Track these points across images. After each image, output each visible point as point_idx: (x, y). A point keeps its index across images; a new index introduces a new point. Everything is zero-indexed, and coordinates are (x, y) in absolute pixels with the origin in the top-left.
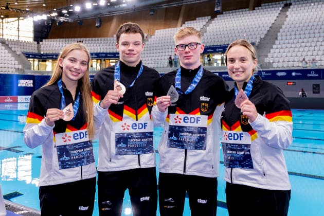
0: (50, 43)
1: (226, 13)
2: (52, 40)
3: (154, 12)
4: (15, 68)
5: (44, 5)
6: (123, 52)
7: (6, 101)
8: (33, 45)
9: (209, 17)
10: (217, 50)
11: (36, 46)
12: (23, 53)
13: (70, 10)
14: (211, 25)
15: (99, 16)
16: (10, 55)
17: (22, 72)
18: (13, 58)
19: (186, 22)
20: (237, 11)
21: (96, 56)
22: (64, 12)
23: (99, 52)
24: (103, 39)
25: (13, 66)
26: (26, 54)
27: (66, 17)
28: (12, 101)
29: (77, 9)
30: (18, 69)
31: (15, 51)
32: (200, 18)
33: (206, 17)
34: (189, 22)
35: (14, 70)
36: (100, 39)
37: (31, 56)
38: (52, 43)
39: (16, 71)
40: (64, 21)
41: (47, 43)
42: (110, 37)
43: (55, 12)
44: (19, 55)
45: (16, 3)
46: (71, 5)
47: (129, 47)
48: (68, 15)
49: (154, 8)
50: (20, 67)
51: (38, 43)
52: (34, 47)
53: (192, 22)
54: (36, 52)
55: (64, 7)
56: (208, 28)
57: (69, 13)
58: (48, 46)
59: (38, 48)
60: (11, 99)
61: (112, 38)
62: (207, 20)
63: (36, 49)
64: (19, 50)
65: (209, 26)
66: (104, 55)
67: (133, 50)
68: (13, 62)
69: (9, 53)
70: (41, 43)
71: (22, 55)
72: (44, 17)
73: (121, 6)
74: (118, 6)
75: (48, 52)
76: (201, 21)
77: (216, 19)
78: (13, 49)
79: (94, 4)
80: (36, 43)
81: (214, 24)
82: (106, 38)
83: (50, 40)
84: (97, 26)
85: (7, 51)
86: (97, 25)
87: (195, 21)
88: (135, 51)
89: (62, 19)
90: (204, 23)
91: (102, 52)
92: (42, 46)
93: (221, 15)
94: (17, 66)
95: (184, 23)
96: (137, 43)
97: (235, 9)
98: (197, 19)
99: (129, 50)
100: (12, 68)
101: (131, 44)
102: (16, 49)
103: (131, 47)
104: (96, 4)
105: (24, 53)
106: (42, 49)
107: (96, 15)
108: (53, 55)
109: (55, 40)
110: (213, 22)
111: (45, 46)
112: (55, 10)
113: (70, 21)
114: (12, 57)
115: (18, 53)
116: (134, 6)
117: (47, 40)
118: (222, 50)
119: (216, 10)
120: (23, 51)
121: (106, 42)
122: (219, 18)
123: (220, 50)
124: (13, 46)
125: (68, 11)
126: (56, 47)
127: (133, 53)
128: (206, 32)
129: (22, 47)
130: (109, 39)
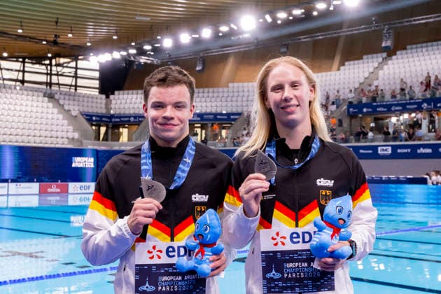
0: (125, 96)
1: (412, 49)
2: (130, 92)
3: (288, 48)
4: (68, 138)
5: (115, 37)
6: (154, 120)
7: (49, 190)
8: (99, 101)
9: (385, 55)
10: (393, 108)
11: (104, 101)
12: (81, 113)
13: (156, 45)
14: (385, 67)
15: (201, 54)
16: (61, 116)
17: (79, 144)
18: (66, 122)
19: (347, 63)
20: (430, 44)
21: (199, 119)
22: (147, 47)
23: (204, 111)
24: (211, 90)
25: (64, 134)
26: (87, 115)
27: (149, 56)
28: (59, 190)
29: (167, 43)
30: (73, 139)
31: (69, 111)
32: (370, 56)
33: (379, 55)
34: (352, 62)
35: (66, 141)
36: (206, 90)
37: (94, 118)
38: (130, 96)
39: (69, 143)
40: (145, 63)
41: (121, 97)
42: (223, 87)
43: (133, 47)
44: (76, 116)
45: (70, 35)
46: (159, 37)
47: (165, 112)
48: (152, 53)
49: (286, 43)
50: (76, 135)
51: (108, 97)
52: (101, 103)
53: (356, 62)
54: (104, 111)
55: (146, 39)
56: (381, 72)
57: (154, 50)
58: (123, 102)
59: (108, 106)
60: (57, 187)
61: (226, 89)
62: (380, 60)
63: (103, 106)
64: (76, 108)
65: (382, 69)
66: (211, 117)
67: (172, 118)
68: (65, 128)
69: (59, 113)
70: (112, 97)
71: (81, 116)
72: (117, 55)
73: (241, 37)
74: (237, 37)
75: (122, 112)
76: (370, 60)
77: (394, 57)
78: (66, 107)
79: (193, 36)
80: (104, 96)
81: (391, 67)
82: (216, 89)
83: (126, 92)
84: (199, 71)
85: (56, 111)
86: (198, 69)
87: (361, 61)
88: (176, 119)
89: (143, 60)
90: (376, 65)
91: (208, 111)
92: (113, 102)
93: (404, 52)
94: (71, 135)
95: (344, 65)
96: (180, 105)
97: (427, 42)
98: (365, 57)
99: (164, 118)
100: (62, 138)
101: (169, 107)
102: (71, 108)
103: (169, 112)
104: (197, 36)
105: (83, 114)
106: (113, 106)
107: (196, 53)
108: (130, 117)
109: (135, 91)
110: (390, 62)
111: (119, 102)
112: (133, 44)
113: (155, 62)
114: (63, 119)
115: (74, 113)
116: (256, 39)
117: (121, 92)
118: (400, 108)
119: (384, 45)
120: (81, 110)
121: (215, 95)
122: (400, 57)
123: (397, 108)
124: (67, 102)
125: (153, 46)
126: (136, 103)
127: (172, 122)
128: (377, 79)
129: (81, 104)
130: (221, 90)
